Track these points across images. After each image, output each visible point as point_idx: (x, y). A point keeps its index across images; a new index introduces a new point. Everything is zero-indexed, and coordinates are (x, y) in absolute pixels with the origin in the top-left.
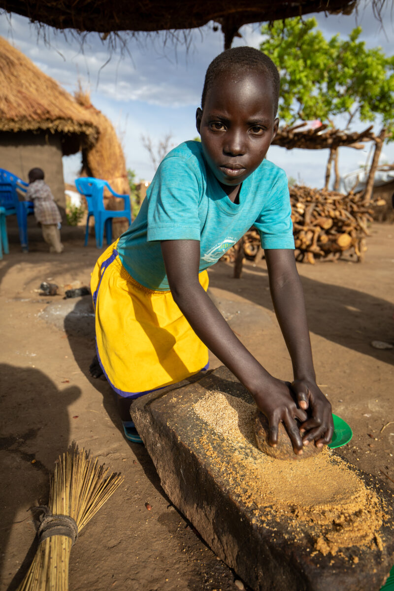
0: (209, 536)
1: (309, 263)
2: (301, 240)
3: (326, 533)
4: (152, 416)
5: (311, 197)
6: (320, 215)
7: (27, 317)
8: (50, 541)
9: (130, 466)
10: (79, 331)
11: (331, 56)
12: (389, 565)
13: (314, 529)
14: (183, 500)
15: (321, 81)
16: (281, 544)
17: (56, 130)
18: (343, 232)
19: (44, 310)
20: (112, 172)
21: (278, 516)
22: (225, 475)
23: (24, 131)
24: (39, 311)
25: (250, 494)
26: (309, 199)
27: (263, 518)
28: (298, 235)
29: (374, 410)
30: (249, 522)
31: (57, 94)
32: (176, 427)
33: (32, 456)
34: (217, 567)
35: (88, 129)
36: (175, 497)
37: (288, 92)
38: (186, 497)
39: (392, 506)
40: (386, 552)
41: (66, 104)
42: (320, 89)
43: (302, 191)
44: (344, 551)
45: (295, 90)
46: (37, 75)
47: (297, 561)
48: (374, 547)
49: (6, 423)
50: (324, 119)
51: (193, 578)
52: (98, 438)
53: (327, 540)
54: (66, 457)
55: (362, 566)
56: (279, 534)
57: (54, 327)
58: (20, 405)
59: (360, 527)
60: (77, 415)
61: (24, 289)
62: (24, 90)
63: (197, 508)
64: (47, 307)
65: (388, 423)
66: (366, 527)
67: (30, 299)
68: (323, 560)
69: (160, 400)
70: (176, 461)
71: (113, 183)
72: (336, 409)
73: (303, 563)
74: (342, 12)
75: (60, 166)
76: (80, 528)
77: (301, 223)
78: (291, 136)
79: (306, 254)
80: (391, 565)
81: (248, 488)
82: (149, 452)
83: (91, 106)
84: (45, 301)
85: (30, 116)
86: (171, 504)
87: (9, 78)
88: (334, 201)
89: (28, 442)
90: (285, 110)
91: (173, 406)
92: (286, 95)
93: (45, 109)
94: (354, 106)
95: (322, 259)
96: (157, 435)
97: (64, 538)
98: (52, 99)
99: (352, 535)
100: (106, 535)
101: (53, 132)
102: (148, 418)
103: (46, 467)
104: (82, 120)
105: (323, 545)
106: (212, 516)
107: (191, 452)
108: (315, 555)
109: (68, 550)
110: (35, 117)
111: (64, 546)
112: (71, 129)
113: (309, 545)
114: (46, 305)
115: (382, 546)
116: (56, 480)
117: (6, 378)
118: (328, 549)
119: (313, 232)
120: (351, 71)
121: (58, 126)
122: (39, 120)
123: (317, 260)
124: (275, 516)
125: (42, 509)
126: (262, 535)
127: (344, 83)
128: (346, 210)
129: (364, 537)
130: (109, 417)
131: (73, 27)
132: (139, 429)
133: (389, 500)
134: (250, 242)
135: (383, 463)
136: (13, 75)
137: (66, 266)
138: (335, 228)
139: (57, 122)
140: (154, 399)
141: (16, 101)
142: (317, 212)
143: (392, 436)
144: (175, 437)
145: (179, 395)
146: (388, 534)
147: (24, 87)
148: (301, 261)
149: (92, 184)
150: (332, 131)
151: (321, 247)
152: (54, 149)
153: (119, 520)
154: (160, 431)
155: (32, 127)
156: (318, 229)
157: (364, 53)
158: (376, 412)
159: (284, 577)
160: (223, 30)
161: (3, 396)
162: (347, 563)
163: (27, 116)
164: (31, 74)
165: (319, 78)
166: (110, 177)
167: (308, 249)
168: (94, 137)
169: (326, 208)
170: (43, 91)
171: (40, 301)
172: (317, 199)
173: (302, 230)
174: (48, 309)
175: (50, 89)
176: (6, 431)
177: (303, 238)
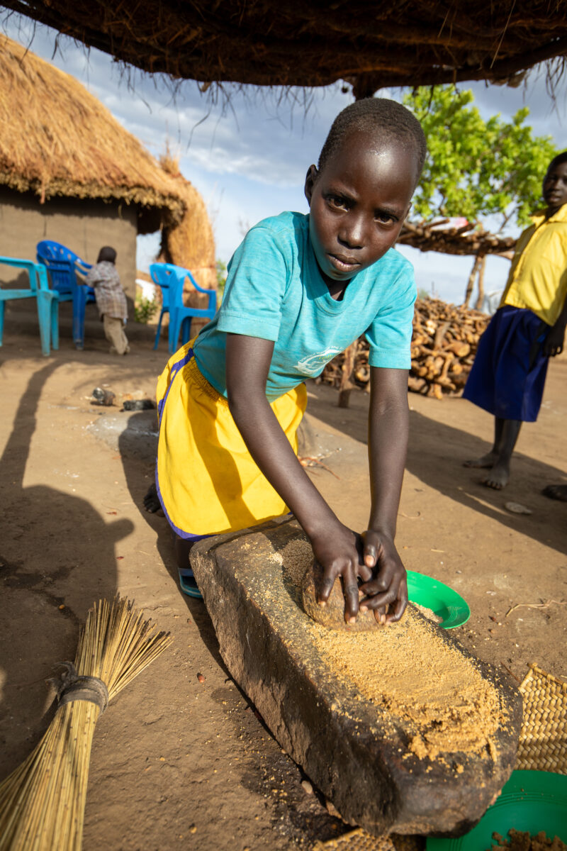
0: (275, 722)
1: (435, 397)
2: (428, 368)
3: (425, 732)
4: (217, 563)
5: (446, 315)
6: (454, 338)
7: (73, 429)
8: (72, 706)
9: (183, 626)
10: (135, 453)
11: (487, 141)
12: (502, 780)
13: (411, 725)
14: (245, 673)
15: (472, 172)
16: (365, 739)
17: (132, 201)
19: (94, 423)
20: (197, 259)
23: (92, 198)
24: (88, 423)
26: (443, 316)
28: (424, 361)
29: (500, 588)
30: (327, 708)
31: (138, 155)
32: (246, 580)
33: (61, 601)
34: (281, 762)
35: (172, 203)
36: (236, 670)
37: (429, 181)
38: (249, 670)
39: (513, 707)
40: (499, 764)
41: (148, 169)
42: (470, 181)
43: (435, 305)
45: (438, 179)
46: (115, 129)
47: (384, 763)
48: (485, 755)
49: (32, 556)
50: (471, 217)
51: (249, 772)
52: (145, 587)
53: (425, 741)
54: (102, 605)
55: (467, 778)
56: (364, 727)
57: (105, 445)
58: (52, 535)
59: (469, 729)
60: (123, 555)
61: (73, 394)
62: (97, 147)
63: (262, 685)
64: (98, 419)
65: (517, 605)
66: (477, 729)
67: (79, 407)
68: (418, 765)
69: (230, 544)
70: (242, 623)
71: (197, 273)
72: (452, 581)
73: (391, 765)
74: (507, 83)
75: (134, 246)
76: (110, 698)
77: (430, 346)
79: (432, 386)
80: (505, 780)
82: (209, 609)
83: (180, 175)
84: (97, 412)
85: (102, 180)
86: (231, 678)
87: (81, 131)
88: (475, 322)
89: (57, 582)
90: (423, 202)
91: (245, 554)
92: (427, 185)
93: (122, 173)
94: (510, 206)
95: (452, 394)
96: (221, 588)
97: (90, 704)
98: (131, 161)
99: (459, 738)
100: (144, 708)
101: (128, 202)
102: (212, 565)
103: (77, 616)
104: (166, 191)
105: (420, 746)
106: (281, 695)
107: (262, 613)
108: (409, 758)
109: (93, 720)
110: (108, 182)
111: (88, 715)
112: (151, 201)
113: (402, 744)
114: (97, 417)
115: (496, 755)
116: (87, 632)
117: (38, 501)
118: (426, 751)
119: (444, 359)
120: (511, 162)
121: (135, 196)
122: (113, 186)
123: (446, 395)
125: (66, 665)
126: (342, 727)
127: (501, 176)
129: (473, 742)
130: (162, 562)
131: (167, 72)
132: (198, 580)
133: (510, 699)
135: (506, 654)
136: (85, 127)
137: (128, 371)
139: (134, 191)
140: (222, 543)
141: (86, 160)
142: (452, 333)
143: (521, 622)
144: (243, 592)
145: (254, 540)
146: (505, 741)
147: (98, 143)
148: (425, 395)
149: (170, 272)
150: (480, 233)
151: (453, 379)
152: (127, 225)
153: (162, 691)
154: (225, 583)
155: (102, 195)
156: (450, 356)
157: (531, 141)
158: (503, 590)
159: (365, 782)
160: (355, 93)
161: (32, 523)
162: (448, 771)
163: (98, 179)
164: (107, 128)
165: (470, 168)
166: (194, 266)
167: (436, 380)
168: (179, 214)
169: (463, 330)
170: (121, 150)
171: (91, 411)
172: (453, 317)
173: (430, 355)
174: (100, 422)
175: (129, 149)
176: (31, 566)
177: (430, 365)
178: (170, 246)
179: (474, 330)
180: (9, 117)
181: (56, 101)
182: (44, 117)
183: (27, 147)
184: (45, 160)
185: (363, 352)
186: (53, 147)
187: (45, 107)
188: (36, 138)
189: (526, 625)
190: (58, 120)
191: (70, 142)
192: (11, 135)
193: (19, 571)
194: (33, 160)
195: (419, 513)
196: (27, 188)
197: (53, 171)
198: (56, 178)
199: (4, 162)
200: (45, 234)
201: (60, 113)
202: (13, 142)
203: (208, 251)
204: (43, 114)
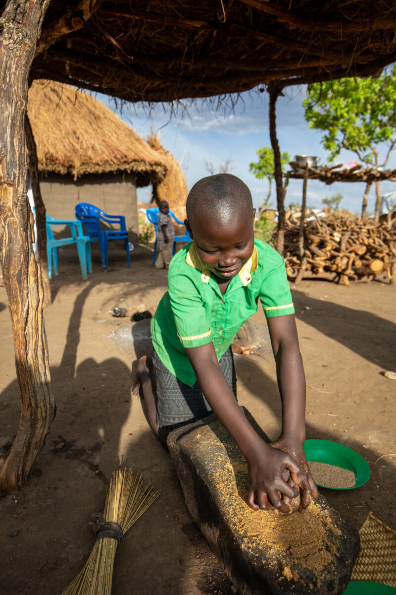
1: (344, 284)
2: (337, 265)
5: (347, 227)
6: (354, 242)
7: (102, 338)
8: (103, 542)
11: (373, 90)
13: (286, 557)
14: (199, 517)
15: (365, 113)
16: (259, 567)
17: (132, 171)
18: (378, 258)
19: (114, 333)
20: (177, 201)
21: (261, 544)
22: (227, 506)
23: (106, 173)
24: (111, 332)
25: (243, 524)
26: (345, 228)
27: (250, 545)
28: (335, 260)
29: (373, 442)
30: (240, 546)
31: (133, 140)
32: (197, 461)
33: (97, 467)
34: (221, 573)
35: (157, 168)
36: (194, 515)
38: (201, 516)
41: (140, 148)
42: (364, 120)
43: (339, 221)
44: (304, 578)
47: (268, 582)
49: (80, 436)
50: (366, 147)
51: (201, 579)
56: (259, 559)
57: (121, 349)
58: (91, 420)
60: (131, 433)
61: (101, 310)
62: (107, 139)
63: (208, 526)
64: (117, 330)
65: (383, 455)
67: (106, 320)
68: (287, 585)
70: (196, 488)
71: (177, 210)
73: (272, 584)
74: (371, 77)
75: (135, 198)
76: (124, 532)
77: (337, 250)
78: (329, 175)
79: (342, 276)
81: (243, 518)
82: (179, 476)
83: (161, 147)
84: (116, 324)
85: (112, 160)
87: (96, 130)
88: (368, 230)
89: (95, 454)
90: (330, 140)
91: (197, 442)
92: (331, 128)
93: (124, 154)
95: (356, 281)
96: (184, 464)
97: (112, 540)
98: (129, 145)
100: (143, 538)
101: (129, 172)
103: (106, 477)
104: (153, 161)
105: (288, 573)
106: (217, 534)
107: (205, 483)
108: (282, 580)
109: (114, 549)
110: (115, 161)
111: (111, 547)
112: (144, 169)
113: (279, 571)
114: (117, 327)
116: (110, 493)
117: (83, 395)
118: (292, 576)
119: (348, 258)
120: (392, 104)
121: (133, 167)
122: (119, 163)
123: (352, 282)
124: (259, 544)
125: (99, 516)
126: (247, 558)
127: (386, 113)
128: (379, 238)
134: (291, 266)
135: (369, 494)
136: (99, 127)
137: (136, 286)
138: (369, 254)
139: (132, 164)
141: (101, 149)
142: (352, 240)
144: (195, 469)
145: (203, 431)
147: (107, 136)
148: (337, 283)
150: (366, 170)
151: (356, 271)
152: (130, 185)
154: (186, 461)
155: (113, 169)
156: (353, 255)
158: (374, 444)
160: (268, 90)
161: (80, 412)
162: (304, 588)
163: (109, 160)
164: (113, 125)
165: (362, 111)
166: (175, 206)
167: (343, 273)
168: (162, 174)
169: (360, 236)
170: (122, 139)
171: (113, 322)
172: (352, 228)
173: (338, 256)
174: (118, 332)
175: (127, 136)
176: (80, 444)
177: (338, 263)
178: (159, 194)
179: (368, 236)
180: (52, 129)
181: (80, 113)
182: (73, 125)
183: (64, 146)
184: (75, 152)
185: (291, 258)
186: (80, 144)
187: (74, 119)
188: (69, 140)
189: (386, 470)
190: (82, 125)
191: (90, 139)
192: (54, 141)
193: (73, 448)
194: (69, 154)
195: (323, 385)
196: (66, 172)
197: (81, 159)
198: (83, 163)
199: (51, 158)
200: (78, 198)
201: (82, 121)
202: (56, 144)
203: (184, 195)
204: (72, 124)
